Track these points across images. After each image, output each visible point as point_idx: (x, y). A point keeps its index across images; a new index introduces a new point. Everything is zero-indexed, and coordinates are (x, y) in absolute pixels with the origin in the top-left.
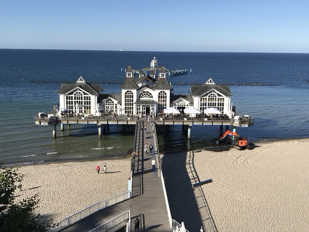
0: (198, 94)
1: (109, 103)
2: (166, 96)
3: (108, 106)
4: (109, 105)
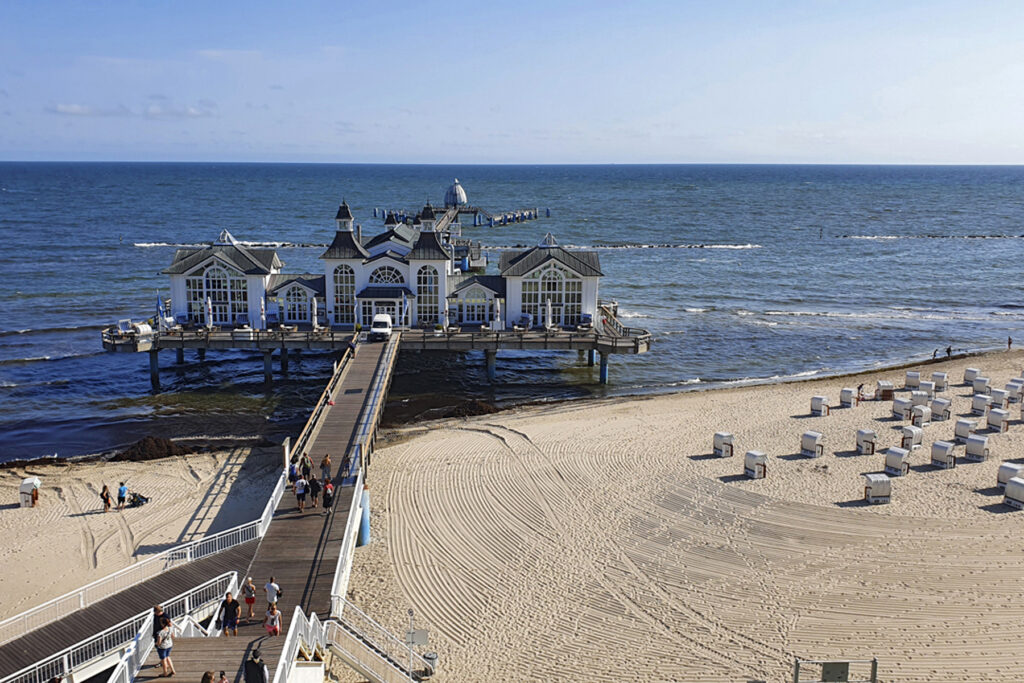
0: (518, 273)
1: (294, 294)
2: (436, 278)
3: (292, 303)
4: (294, 300)
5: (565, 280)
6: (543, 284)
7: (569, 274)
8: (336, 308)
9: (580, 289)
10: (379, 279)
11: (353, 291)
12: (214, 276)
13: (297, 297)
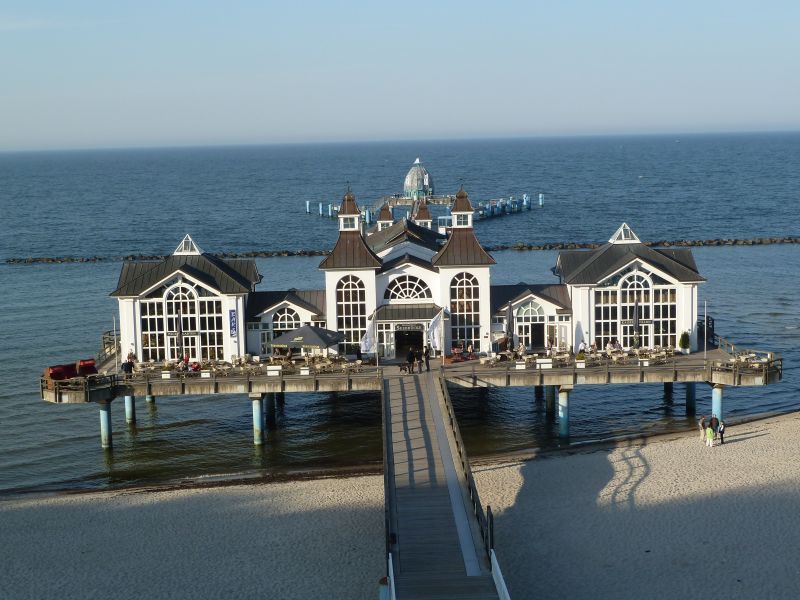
0: (588, 280)
1: (283, 318)
2: (476, 290)
3: (279, 329)
4: (282, 326)
5: (652, 287)
6: (624, 293)
7: (657, 280)
9: (673, 299)
10: (398, 295)
11: (363, 311)
12: (177, 298)
13: (286, 322)
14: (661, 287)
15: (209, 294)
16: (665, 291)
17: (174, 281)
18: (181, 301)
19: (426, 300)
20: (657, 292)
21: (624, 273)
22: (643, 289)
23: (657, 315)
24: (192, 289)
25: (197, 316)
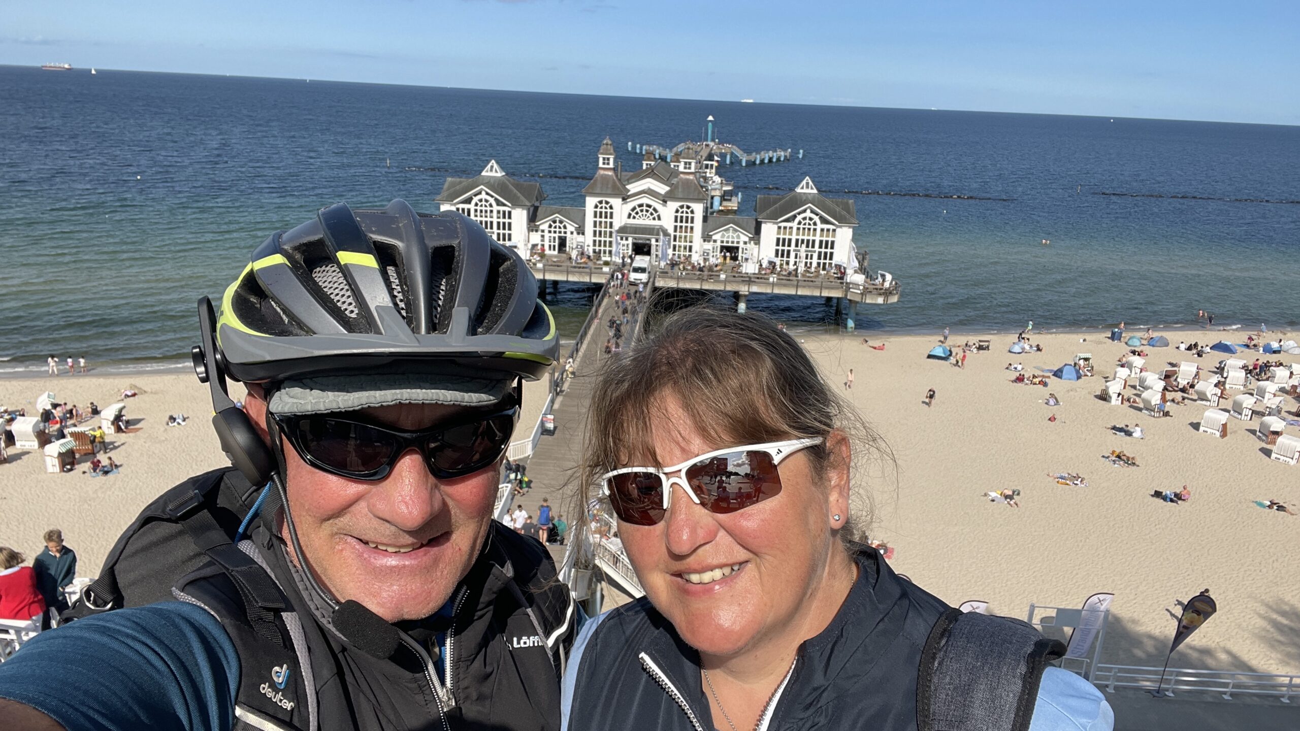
0: (773, 217)
1: (555, 227)
2: (692, 218)
3: (553, 235)
4: (555, 232)
5: (820, 226)
6: (798, 229)
7: (824, 221)
8: (595, 241)
9: (834, 236)
10: (637, 216)
11: (611, 226)
12: (481, 206)
13: (558, 230)
14: (826, 226)
15: (504, 205)
16: (828, 230)
17: (480, 193)
18: (484, 208)
19: (657, 222)
20: (822, 230)
21: (799, 213)
22: (812, 227)
23: (820, 247)
24: (492, 200)
25: (495, 220)
